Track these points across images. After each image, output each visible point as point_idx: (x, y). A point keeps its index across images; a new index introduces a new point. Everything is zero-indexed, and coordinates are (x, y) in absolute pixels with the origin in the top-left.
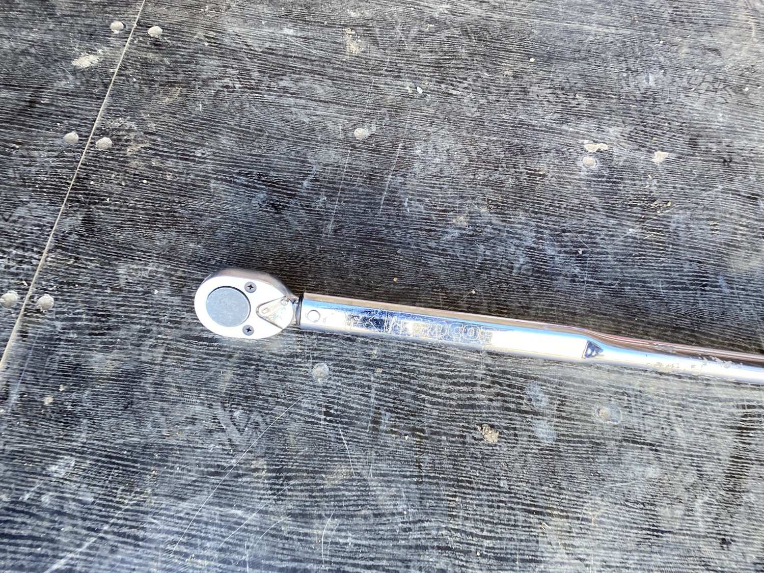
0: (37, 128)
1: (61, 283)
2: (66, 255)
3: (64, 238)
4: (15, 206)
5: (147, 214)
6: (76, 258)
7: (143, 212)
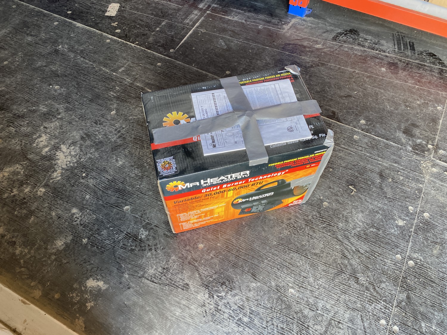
0: (386, 249)
1: (401, 323)
2: (401, 311)
3: (400, 303)
4: (381, 282)
5: (431, 302)
6: (405, 313)
7: (429, 301)
